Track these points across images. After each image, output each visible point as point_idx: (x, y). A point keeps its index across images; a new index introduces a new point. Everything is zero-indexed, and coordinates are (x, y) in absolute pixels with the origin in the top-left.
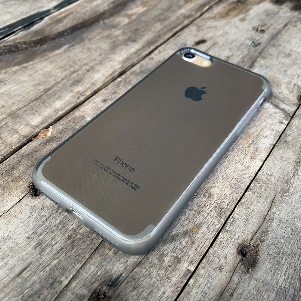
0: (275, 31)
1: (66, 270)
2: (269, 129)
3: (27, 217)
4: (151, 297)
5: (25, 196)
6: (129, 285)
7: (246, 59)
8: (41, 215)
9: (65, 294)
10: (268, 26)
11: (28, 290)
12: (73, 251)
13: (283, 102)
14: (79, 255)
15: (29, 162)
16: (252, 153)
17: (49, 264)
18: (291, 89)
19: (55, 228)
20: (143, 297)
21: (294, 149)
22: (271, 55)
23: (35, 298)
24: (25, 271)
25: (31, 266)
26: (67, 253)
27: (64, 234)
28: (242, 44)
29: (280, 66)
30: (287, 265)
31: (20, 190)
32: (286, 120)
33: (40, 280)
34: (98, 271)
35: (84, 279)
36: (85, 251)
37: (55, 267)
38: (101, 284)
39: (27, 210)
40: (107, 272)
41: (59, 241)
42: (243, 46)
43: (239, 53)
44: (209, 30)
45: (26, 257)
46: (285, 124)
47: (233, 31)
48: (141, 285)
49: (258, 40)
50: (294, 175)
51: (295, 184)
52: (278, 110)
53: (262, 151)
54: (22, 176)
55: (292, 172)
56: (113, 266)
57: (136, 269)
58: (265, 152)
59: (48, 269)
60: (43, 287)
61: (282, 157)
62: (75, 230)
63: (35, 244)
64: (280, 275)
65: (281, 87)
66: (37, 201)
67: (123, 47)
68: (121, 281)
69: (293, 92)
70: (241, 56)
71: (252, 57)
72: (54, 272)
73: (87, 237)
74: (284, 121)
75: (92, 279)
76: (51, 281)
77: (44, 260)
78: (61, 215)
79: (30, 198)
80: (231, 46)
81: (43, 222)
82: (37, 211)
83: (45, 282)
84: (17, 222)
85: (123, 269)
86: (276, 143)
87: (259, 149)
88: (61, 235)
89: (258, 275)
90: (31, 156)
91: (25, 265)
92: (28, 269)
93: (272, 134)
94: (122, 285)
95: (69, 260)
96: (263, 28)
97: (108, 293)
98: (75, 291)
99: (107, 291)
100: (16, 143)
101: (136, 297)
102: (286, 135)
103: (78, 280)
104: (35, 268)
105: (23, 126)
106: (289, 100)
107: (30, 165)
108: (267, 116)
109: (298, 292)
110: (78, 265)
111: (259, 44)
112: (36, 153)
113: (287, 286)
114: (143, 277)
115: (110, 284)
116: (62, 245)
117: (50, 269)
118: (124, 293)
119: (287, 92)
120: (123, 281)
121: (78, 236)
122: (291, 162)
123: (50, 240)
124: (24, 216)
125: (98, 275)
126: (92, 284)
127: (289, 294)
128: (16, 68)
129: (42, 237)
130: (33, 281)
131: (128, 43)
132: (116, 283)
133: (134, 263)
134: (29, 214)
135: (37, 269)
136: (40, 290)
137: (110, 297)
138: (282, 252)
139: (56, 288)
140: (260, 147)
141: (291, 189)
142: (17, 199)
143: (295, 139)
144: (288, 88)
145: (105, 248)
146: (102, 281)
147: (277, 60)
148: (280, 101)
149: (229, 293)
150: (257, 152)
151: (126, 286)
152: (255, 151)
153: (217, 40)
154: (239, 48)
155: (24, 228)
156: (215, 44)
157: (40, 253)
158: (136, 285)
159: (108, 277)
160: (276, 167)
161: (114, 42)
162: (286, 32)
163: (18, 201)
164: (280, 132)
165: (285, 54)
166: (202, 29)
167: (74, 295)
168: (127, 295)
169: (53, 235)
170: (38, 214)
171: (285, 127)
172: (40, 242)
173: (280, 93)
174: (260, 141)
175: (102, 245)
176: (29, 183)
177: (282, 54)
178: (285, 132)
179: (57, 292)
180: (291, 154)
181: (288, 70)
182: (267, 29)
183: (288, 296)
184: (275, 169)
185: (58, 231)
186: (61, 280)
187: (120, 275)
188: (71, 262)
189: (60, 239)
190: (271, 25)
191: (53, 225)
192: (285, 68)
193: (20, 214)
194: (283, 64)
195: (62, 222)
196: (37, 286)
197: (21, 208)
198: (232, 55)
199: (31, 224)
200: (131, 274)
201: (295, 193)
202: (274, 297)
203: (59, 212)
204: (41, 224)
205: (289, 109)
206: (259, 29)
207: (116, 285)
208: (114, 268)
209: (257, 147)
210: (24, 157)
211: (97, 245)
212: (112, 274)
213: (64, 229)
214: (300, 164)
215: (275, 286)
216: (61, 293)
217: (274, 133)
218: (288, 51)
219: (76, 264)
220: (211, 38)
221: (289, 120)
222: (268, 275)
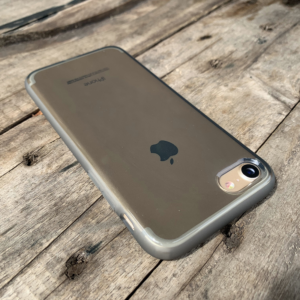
0: (282, 30)
1: (48, 234)
2: (267, 119)
3: (17, 184)
4: (127, 266)
5: (19, 164)
6: (107, 253)
7: (250, 54)
8: (32, 182)
9: (44, 256)
10: (276, 25)
11: (10, 248)
12: (57, 217)
13: (284, 95)
14: (62, 221)
15: (27, 135)
16: (247, 140)
17: (33, 227)
18: (294, 84)
19: (43, 195)
20: (120, 265)
21: (291, 138)
22: (276, 52)
23: (16, 256)
24: (10, 232)
25: (16, 227)
26: (51, 218)
27: (50, 201)
28: (247, 41)
29: (285, 62)
30: (272, 249)
31: (15, 159)
32: (286, 112)
33: (22, 240)
34: (79, 237)
35: (64, 243)
36: (69, 218)
37: (38, 230)
38: (80, 249)
39: (19, 177)
40: (87, 239)
41: (46, 207)
42: (248, 43)
43: (243, 49)
44: (216, 27)
45: (12, 219)
46: (284, 115)
47: (239, 29)
48: (119, 254)
49: (264, 38)
50: (289, 164)
51: (289, 172)
52: (278, 102)
53: (257, 139)
54: (18, 147)
55: (286, 161)
56: (94, 234)
57: (116, 239)
58: (260, 140)
59: (31, 231)
60: (24, 247)
61: (278, 146)
62: (61, 199)
63: (22, 208)
64: (263, 257)
65: (284, 81)
66: (29, 170)
67: (129, 39)
68: (100, 249)
69: (295, 86)
70: (245, 52)
71: (256, 53)
72: (36, 235)
73: (73, 205)
74: (283, 113)
75: (72, 244)
76: (32, 242)
77: (29, 223)
78: (51, 184)
79: (23, 167)
80: (236, 42)
81: (33, 189)
82: (28, 179)
83: (27, 242)
84: (8, 187)
85: (104, 237)
86: (273, 132)
87: (254, 137)
88: (47, 202)
89: (241, 255)
90: (29, 131)
91: (10, 226)
92: (13, 230)
93: (269, 124)
94: (100, 252)
95: (52, 225)
96: (271, 27)
97: (86, 258)
98: (54, 253)
99: (85, 256)
100: (17, 118)
101: (113, 265)
102: (285, 125)
103: (59, 244)
104: (19, 230)
105: (26, 104)
106: (291, 94)
107: (27, 138)
108: (265, 107)
109: (281, 274)
110: (60, 230)
111: (265, 41)
112: (34, 128)
113: (269, 268)
114: (122, 246)
115: (89, 250)
116: (48, 211)
117: (33, 232)
118: (101, 260)
119: (290, 86)
120: (102, 249)
121: (64, 204)
122: (287, 150)
123: (36, 205)
124: (15, 183)
125: (79, 241)
126: (71, 249)
127: (272, 276)
128: (26, 54)
129: (29, 202)
130: (16, 241)
131: (134, 35)
132: (95, 250)
133: (115, 232)
134: (20, 181)
135: (21, 230)
136: (21, 249)
137: (87, 262)
138: (268, 235)
139: (36, 249)
140: (256, 136)
141: (284, 176)
142: (11, 167)
143: (294, 129)
144: (291, 83)
145: (89, 216)
146: (81, 247)
147: (282, 56)
148: (282, 94)
149: (208, 270)
150: (252, 140)
151: (104, 253)
152: (250, 139)
153: (222, 36)
154: (244, 44)
155: (14, 193)
156: (220, 40)
157: (25, 217)
158: (115, 253)
159: (88, 244)
160: (270, 155)
161: (121, 35)
162: (294, 31)
163: (11, 169)
164: (278, 122)
165: (291, 51)
166: (209, 26)
167: (53, 257)
168: (104, 262)
169: (40, 201)
170: (28, 181)
171: (284, 118)
172: (27, 206)
173: (282, 86)
174: (256, 129)
175: (86, 214)
176: (24, 154)
177: (288, 51)
178: (283, 122)
179: (36, 253)
180: (287, 143)
181: (293, 65)
182: (275, 28)
183: (270, 278)
184: (269, 157)
185: (46, 198)
186: (42, 242)
187: (100, 243)
188: (54, 227)
189: (46, 205)
190: (280, 24)
191: (42, 192)
192: (290, 64)
193: (11, 180)
194: (288, 60)
195: (50, 190)
196: (19, 246)
197: (13, 175)
198: (236, 50)
199: (21, 190)
200: (110, 242)
201: (288, 180)
202: (254, 278)
203: (49, 181)
204: (30, 190)
205: (290, 102)
206: (267, 28)
207: (94, 252)
208: (95, 236)
209: (252, 135)
210: (22, 130)
211: (81, 213)
212: (92, 242)
213: (51, 197)
214: (296, 153)
215: (257, 267)
216: (41, 254)
217: (272, 123)
218: (294, 49)
219: (58, 229)
220: (217, 34)
221: (289, 112)
222: (251, 256)
